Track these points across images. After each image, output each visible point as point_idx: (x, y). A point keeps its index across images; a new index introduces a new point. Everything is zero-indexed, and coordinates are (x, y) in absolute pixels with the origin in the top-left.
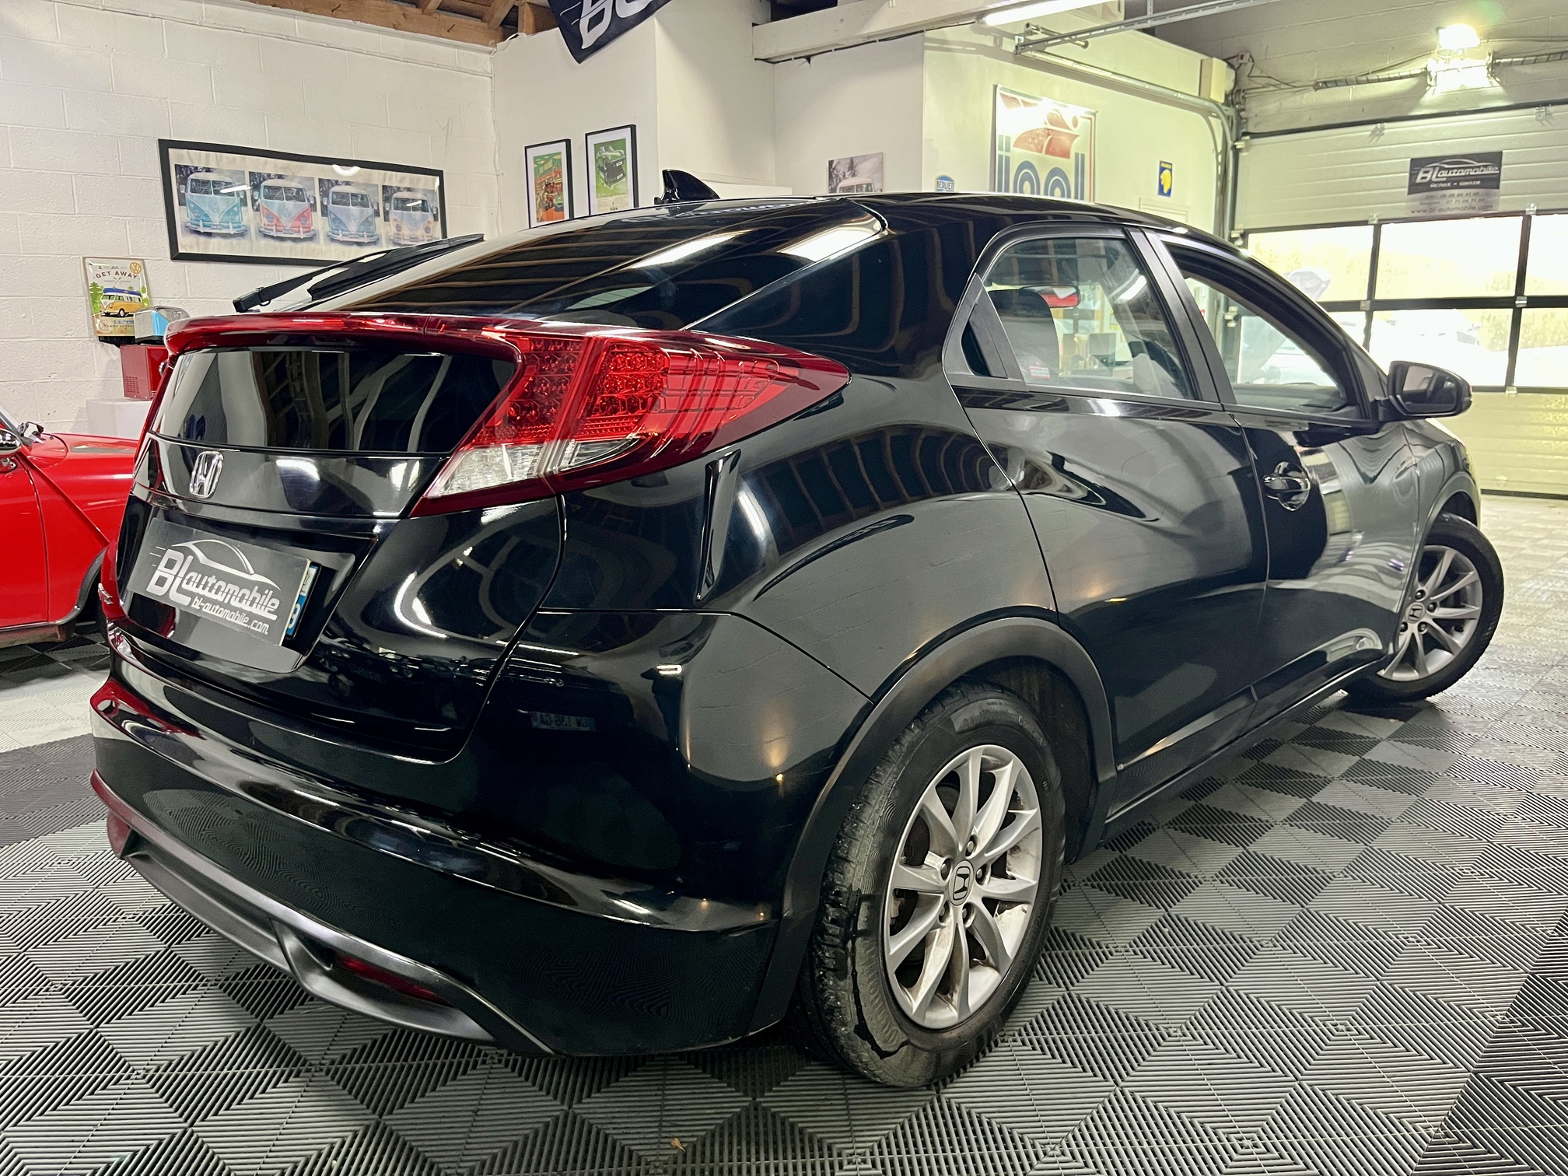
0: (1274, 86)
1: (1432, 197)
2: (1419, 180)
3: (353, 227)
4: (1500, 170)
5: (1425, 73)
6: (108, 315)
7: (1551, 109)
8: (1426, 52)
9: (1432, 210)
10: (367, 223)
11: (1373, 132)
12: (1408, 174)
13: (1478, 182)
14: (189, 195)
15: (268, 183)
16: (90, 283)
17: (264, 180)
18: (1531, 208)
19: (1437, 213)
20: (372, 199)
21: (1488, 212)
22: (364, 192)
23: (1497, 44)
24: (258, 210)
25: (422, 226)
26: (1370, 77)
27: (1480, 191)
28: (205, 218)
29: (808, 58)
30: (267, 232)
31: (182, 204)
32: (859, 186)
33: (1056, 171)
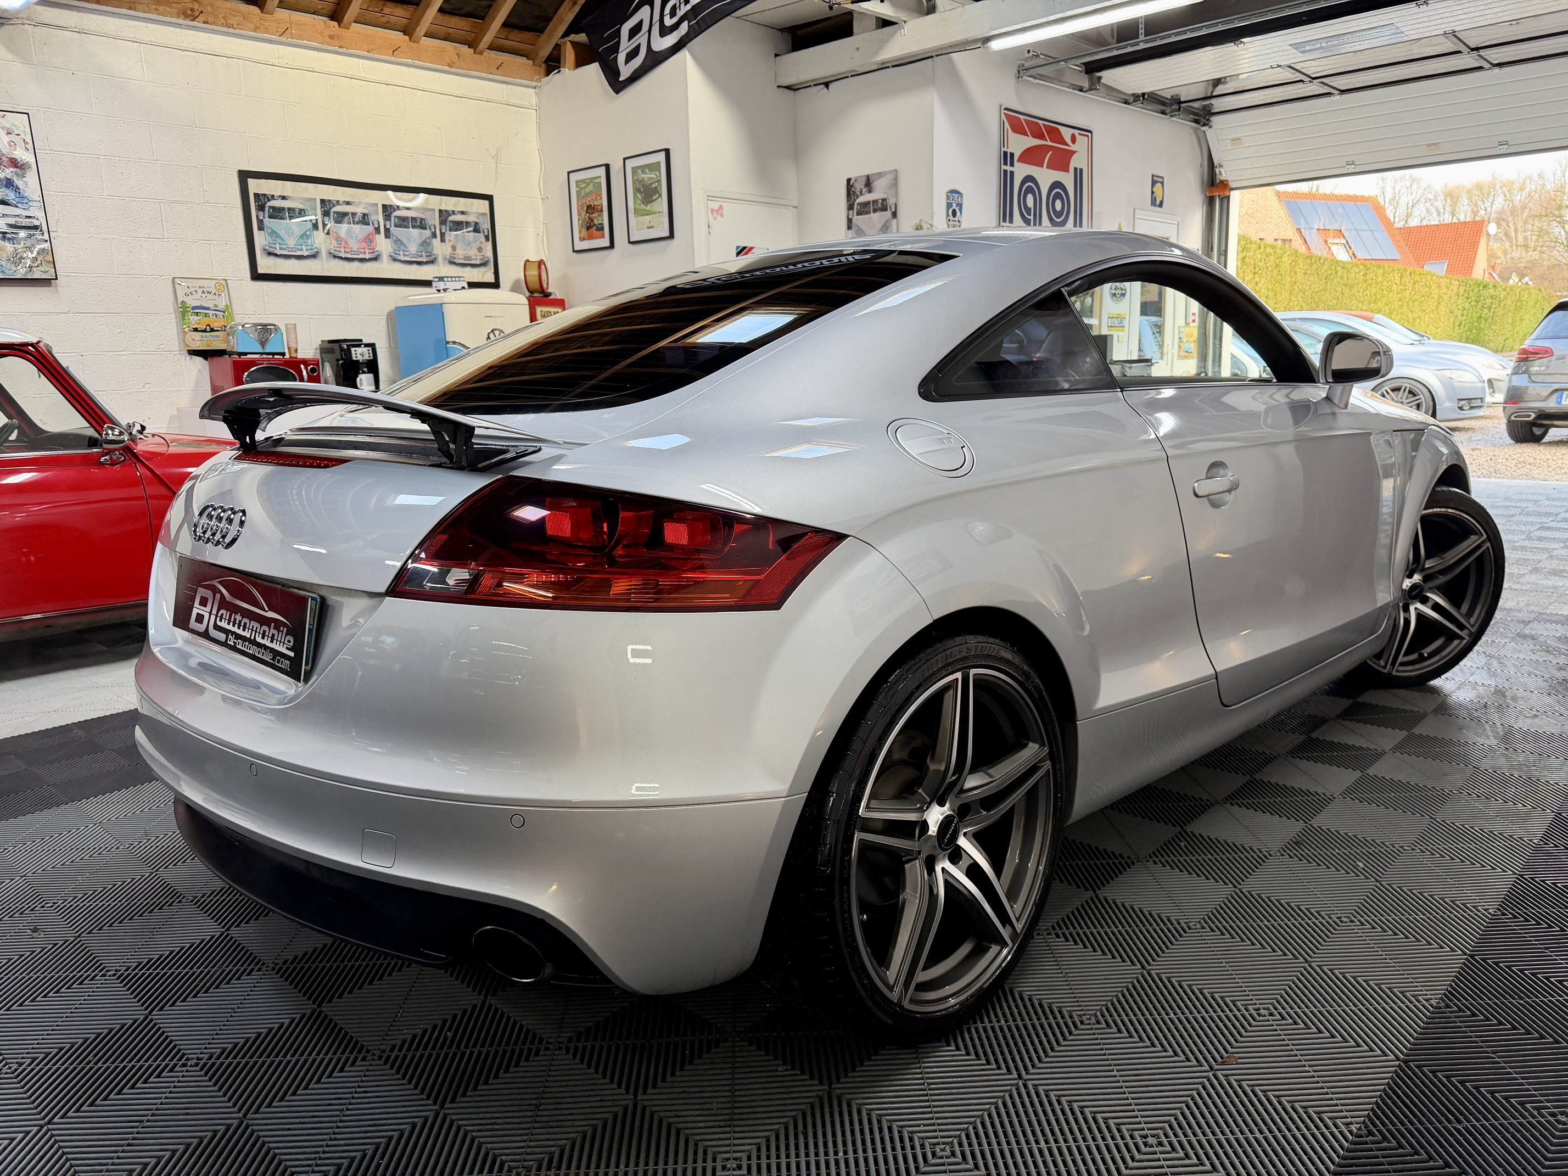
3: (413, 248)
6: (196, 330)
10: (425, 244)
14: (267, 221)
15: (337, 208)
16: (180, 300)
17: (334, 206)
20: (430, 222)
22: (422, 216)
24: (328, 233)
25: (474, 245)
28: (281, 242)
29: (827, 85)
30: (337, 254)
31: (261, 228)
32: (875, 202)
33: (1057, 184)
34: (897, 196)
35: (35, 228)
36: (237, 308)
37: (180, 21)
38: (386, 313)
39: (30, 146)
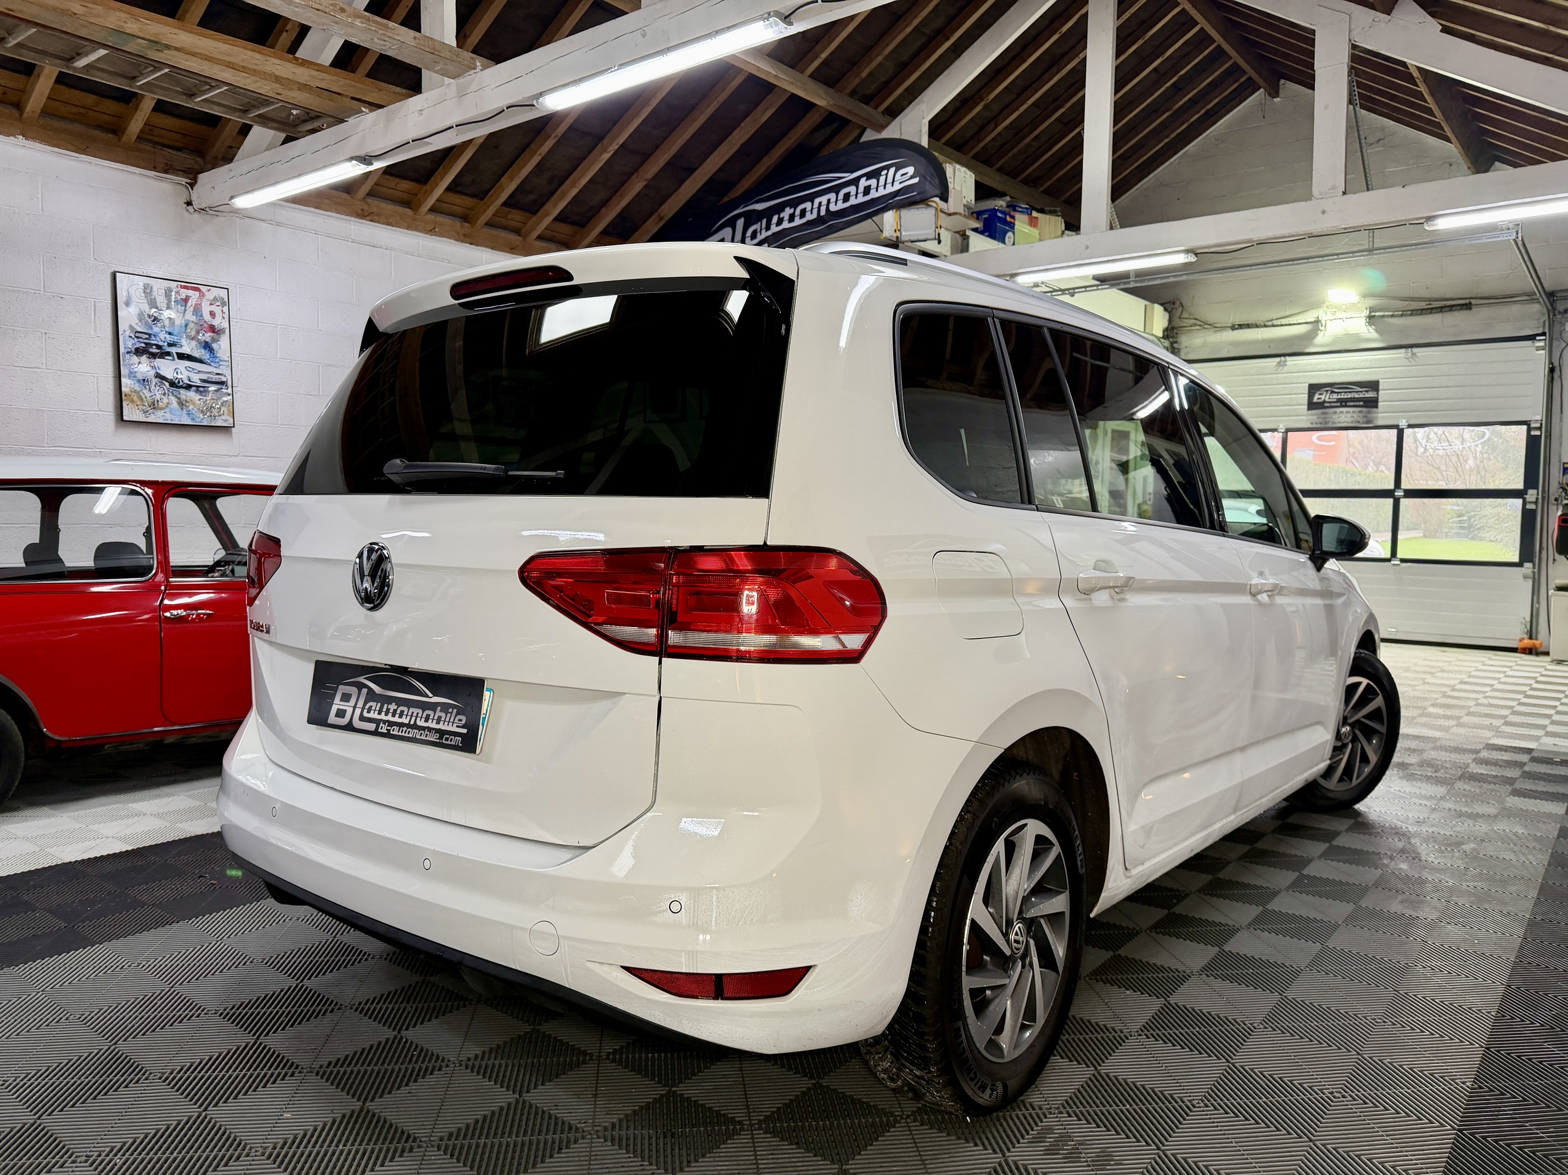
0: (1200, 326)
1: (1326, 413)
2: (1315, 400)
4: (1378, 394)
5: (1317, 322)
7: (1415, 350)
8: (1317, 305)
9: (1326, 423)
11: (1279, 363)
12: (1306, 396)
13: (1361, 403)
18: (1403, 423)
19: (1330, 425)
21: (1368, 426)
23: (1372, 302)
26: (1275, 322)
27: (1364, 410)
35: (222, 383)
37: (353, 219)
39: (226, 316)
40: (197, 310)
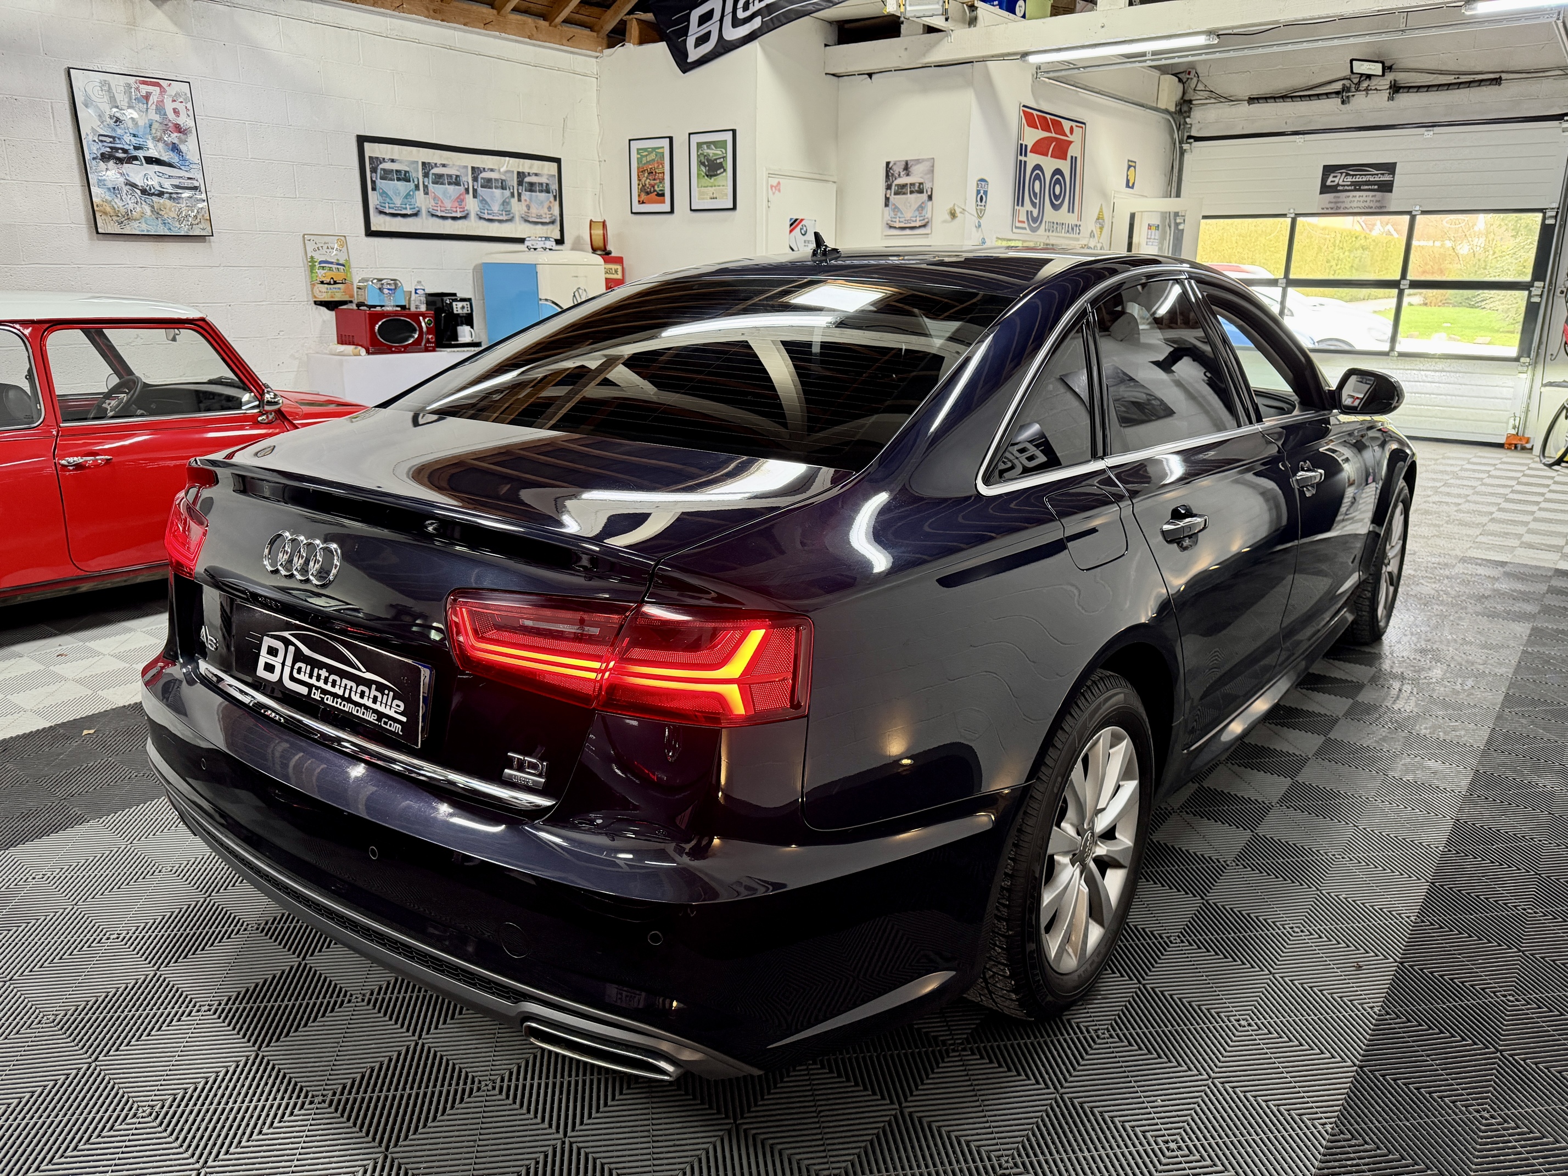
0: (1215, 99)
1: (1338, 197)
2: (1328, 183)
3: (496, 207)
4: (1393, 178)
6: (322, 283)
7: (1437, 129)
9: (1338, 208)
10: (505, 203)
12: (1320, 178)
13: (1376, 187)
14: (380, 182)
15: (435, 171)
16: (309, 255)
17: (433, 168)
18: (1416, 209)
19: (1340, 210)
20: (509, 183)
21: (1381, 212)
22: (504, 178)
24: (427, 193)
25: (546, 205)
26: (1294, 95)
27: (1378, 194)
28: (390, 201)
29: (870, 75)
30: (434, 212)
31: (374, 189)
32: (912, 185)
33: (1058, 172)
34: (933, 181)
35: (195, 188)
36: (354, 263)
38: (472, 267)
39: (191, 113)
40: (160, 109)
